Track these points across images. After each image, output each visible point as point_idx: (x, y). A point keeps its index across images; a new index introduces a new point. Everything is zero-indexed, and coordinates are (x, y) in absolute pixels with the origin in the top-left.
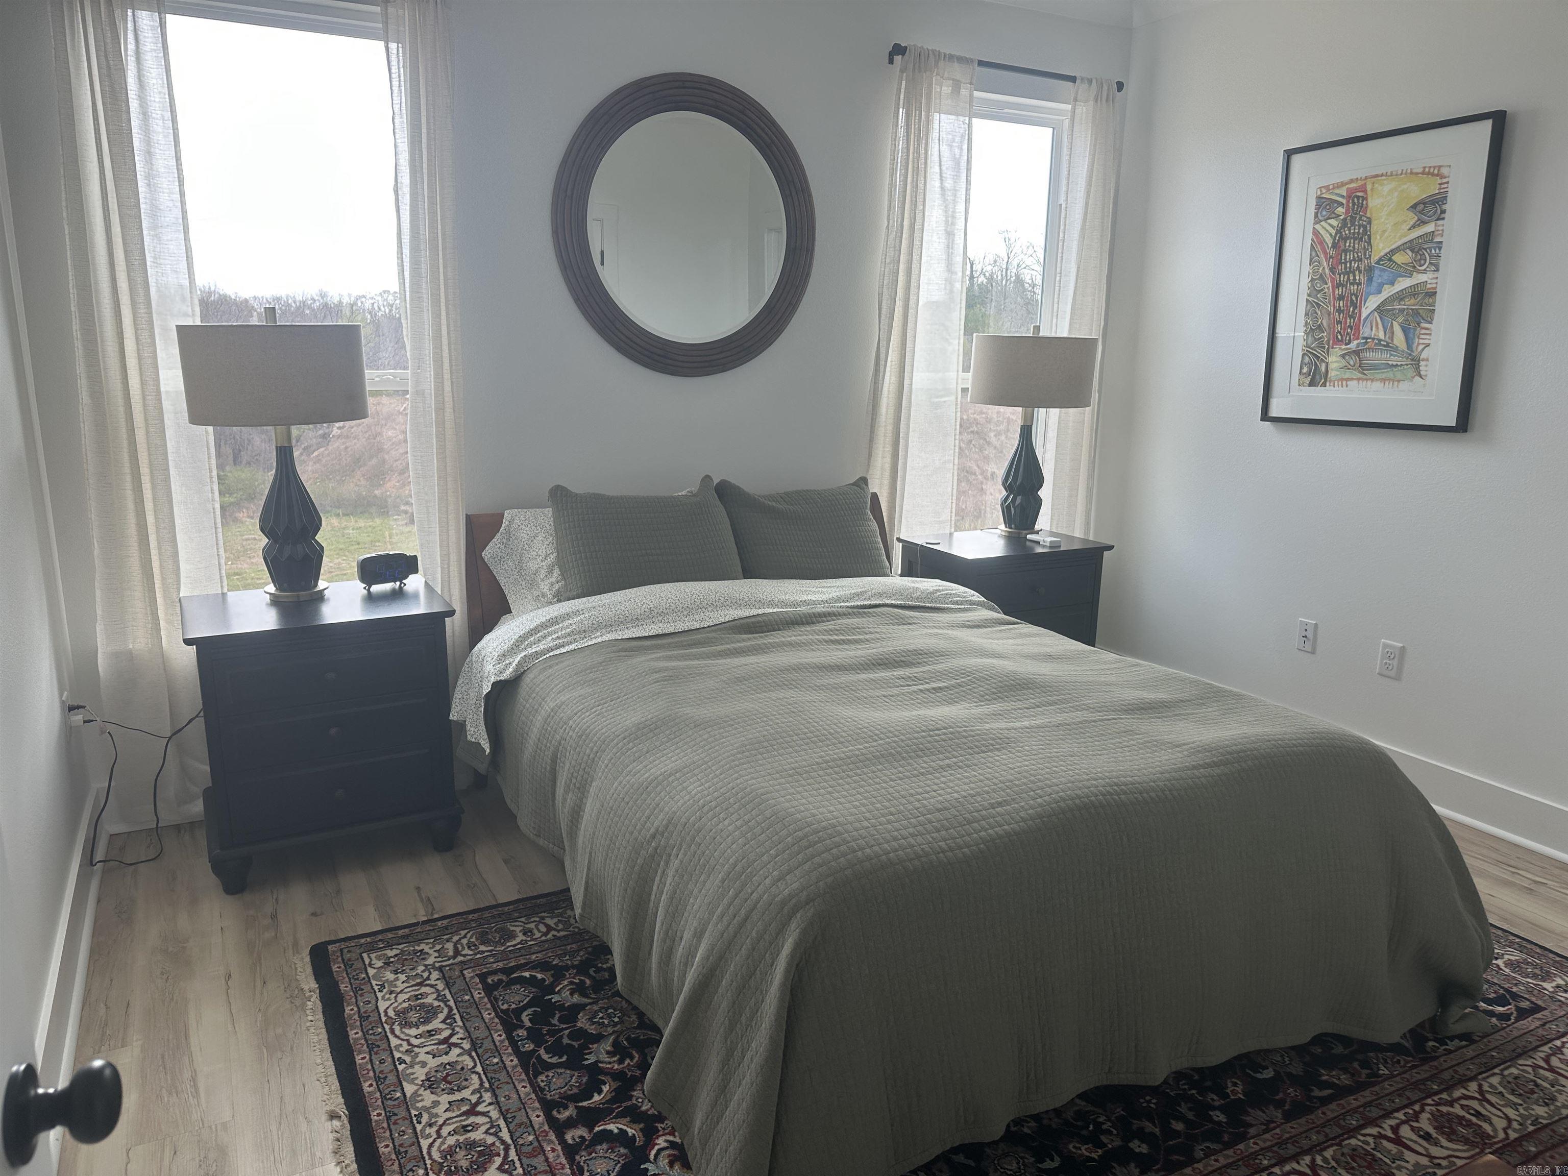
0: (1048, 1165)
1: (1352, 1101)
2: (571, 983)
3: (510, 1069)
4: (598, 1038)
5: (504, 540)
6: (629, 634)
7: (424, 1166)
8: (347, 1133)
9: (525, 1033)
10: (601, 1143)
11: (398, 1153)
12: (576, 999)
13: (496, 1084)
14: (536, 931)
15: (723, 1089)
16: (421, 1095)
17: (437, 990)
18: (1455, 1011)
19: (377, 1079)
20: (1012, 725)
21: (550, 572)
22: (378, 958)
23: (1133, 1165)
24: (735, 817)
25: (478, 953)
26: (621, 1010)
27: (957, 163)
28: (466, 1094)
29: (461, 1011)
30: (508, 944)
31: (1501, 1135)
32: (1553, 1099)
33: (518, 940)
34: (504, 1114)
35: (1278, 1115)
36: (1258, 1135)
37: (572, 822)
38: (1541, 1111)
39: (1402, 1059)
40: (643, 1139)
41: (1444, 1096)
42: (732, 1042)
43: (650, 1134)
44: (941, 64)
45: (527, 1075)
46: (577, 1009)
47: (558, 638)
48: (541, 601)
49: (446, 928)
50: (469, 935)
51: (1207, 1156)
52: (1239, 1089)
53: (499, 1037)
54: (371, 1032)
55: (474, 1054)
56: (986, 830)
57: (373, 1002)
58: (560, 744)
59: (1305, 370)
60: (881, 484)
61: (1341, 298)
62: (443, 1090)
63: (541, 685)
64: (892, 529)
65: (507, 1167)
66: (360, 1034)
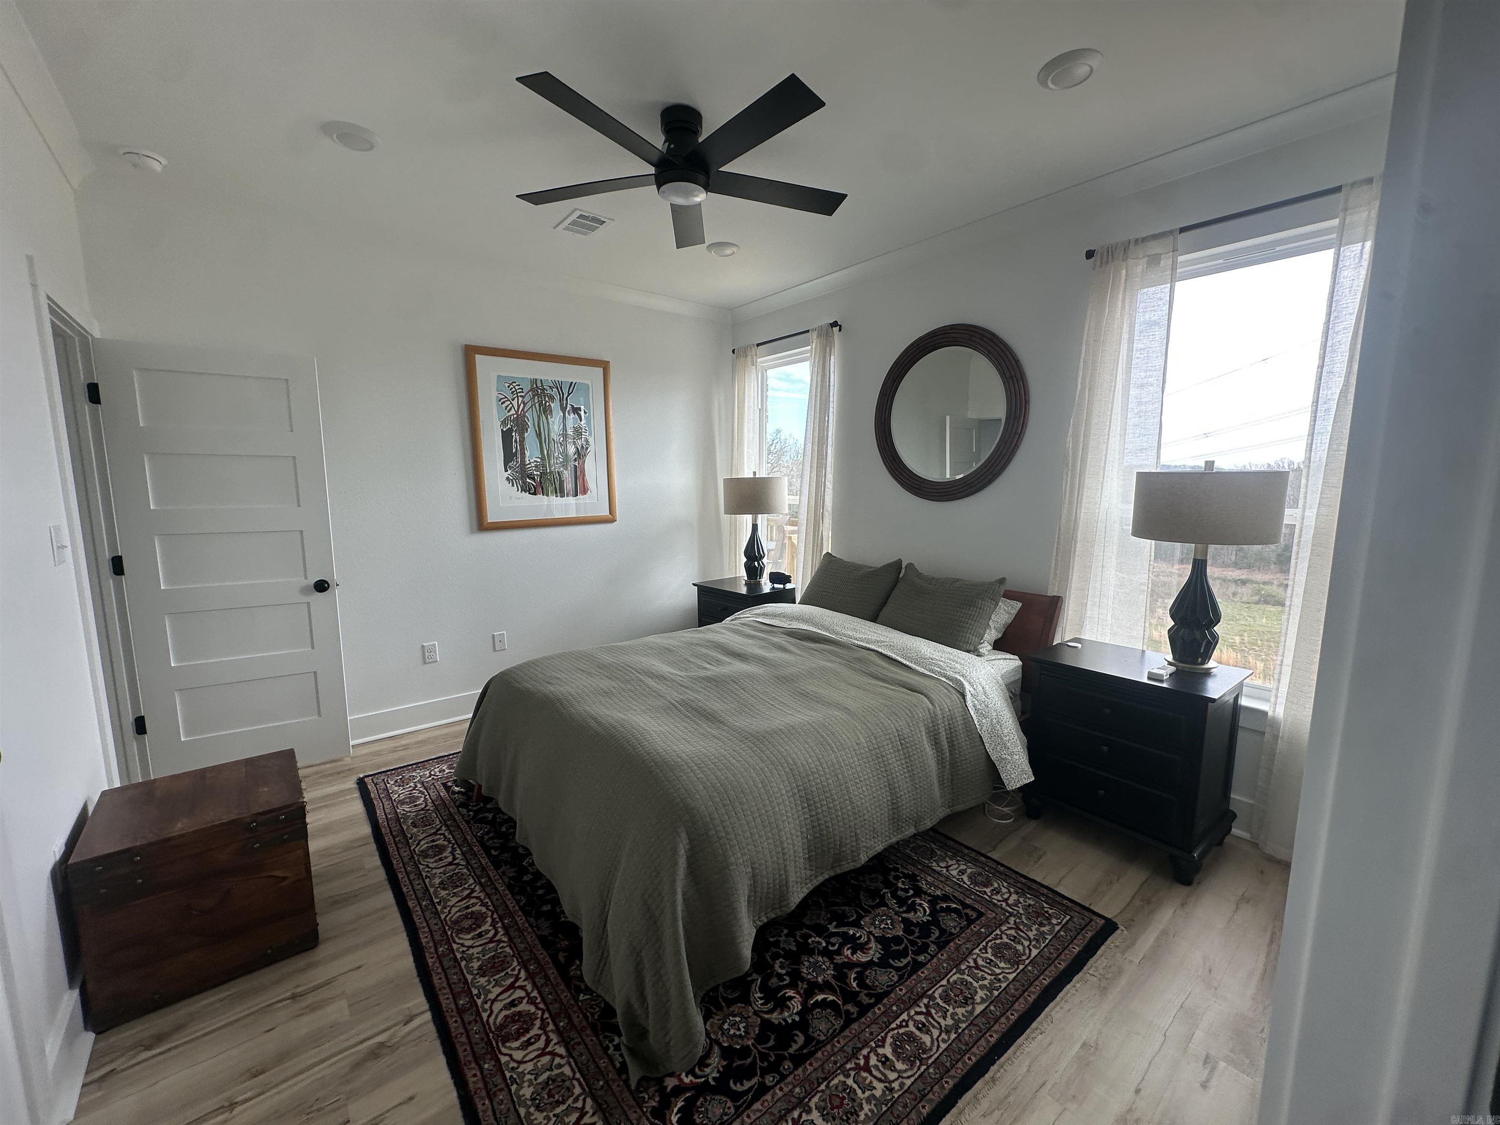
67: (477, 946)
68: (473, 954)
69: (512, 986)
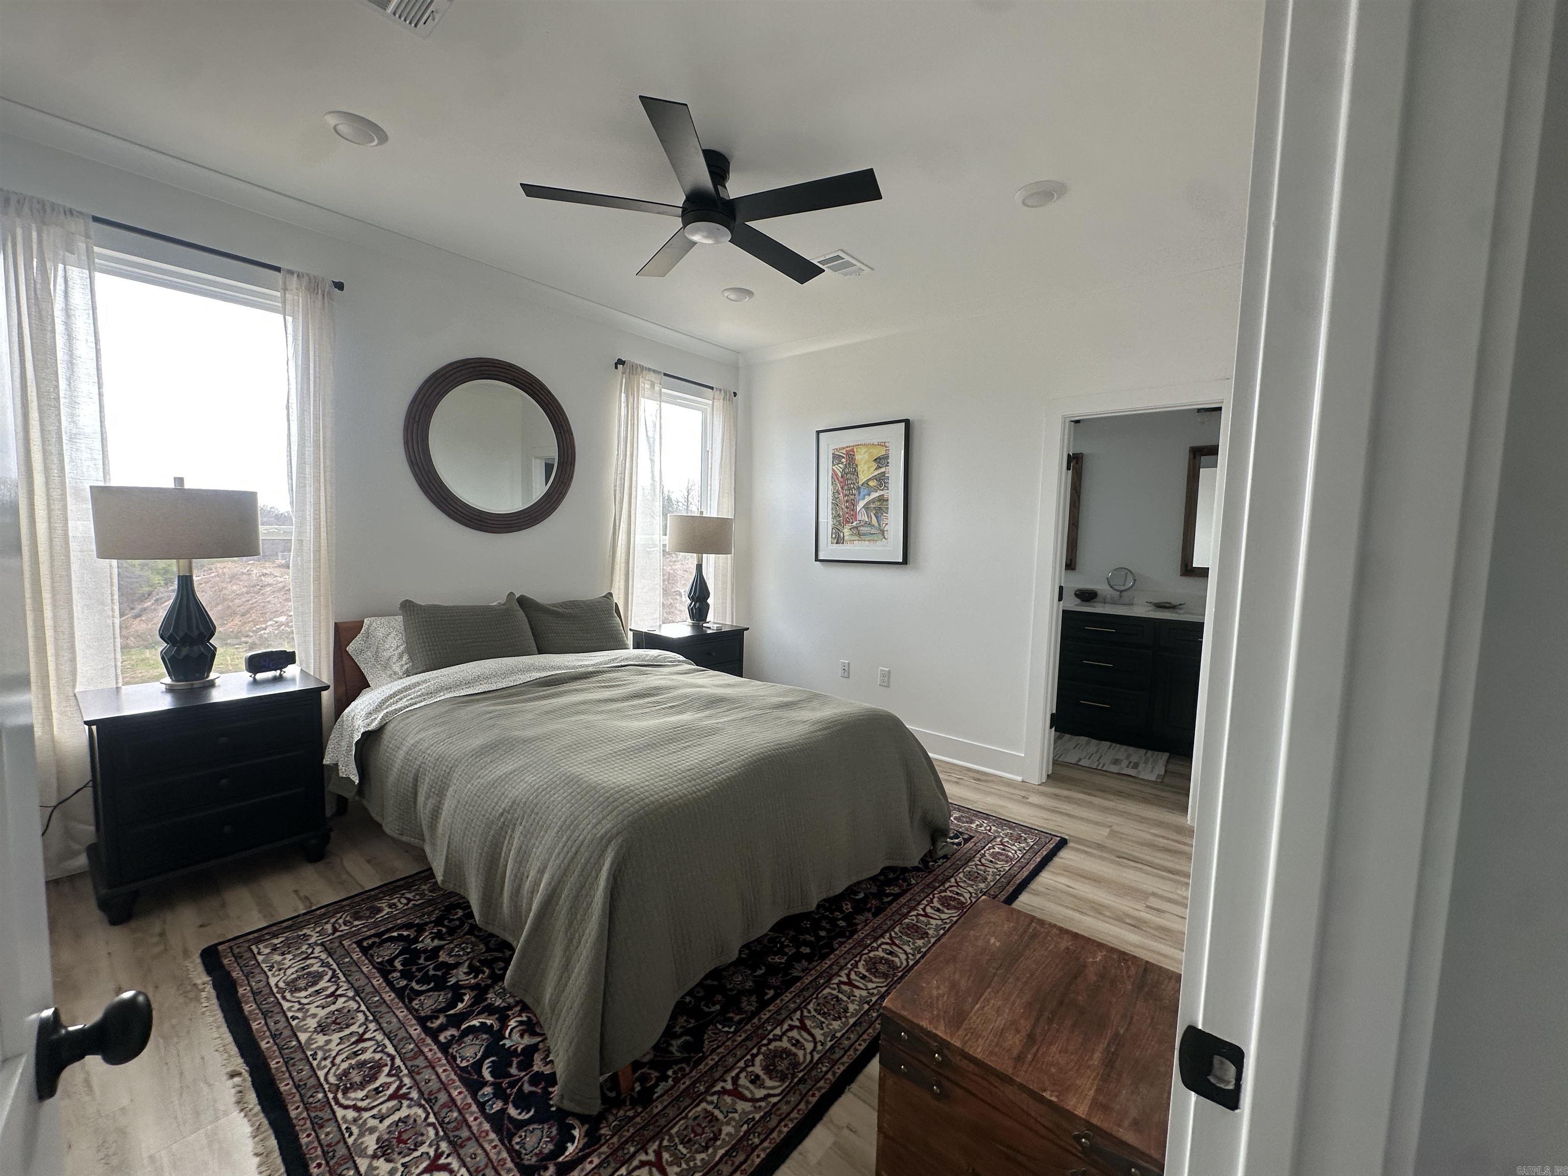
0: (759, 972)
1: (903, 900)
2: (431, 933)
3: (388, 1002)
4: (457, 965)
5: (365, 638)
6: (463, 693)
7: (322, 1091)
8: (249, 1083)
9: (399, 974)
10: (467, 1036)
11: (297, 1087)
12: (436, 943)
13: (378, 1016)
14: (399, 904)
15: (566, 967)
16: (314, 1039)
17: (321, 960)
18: (940, 844)
19: (274, 1036)
20: (718, 721)
21: (400, 657)
22: (266, 947)
23: (804, 961)
24: (562, 791)
25: (353, 927)
26: (472, 943)
27: (655, 425)
28: (354, 1028)
29: (343, 970)
30: (377, 916)
31: (969, 901)
32: (986, 879)
33: (385, 912)
34: (387, 1035)
35: (870, 915)
36: (862, 929)
37: (432, 818)
38: (982, 885)
39: (920, 874)
40: (498, 1024)
41: (942, 888)
42: (571, 935)
43: (504, 1020)
44: (644, 372)
45: (403, 1002)
46: (436, 951)
47: (411, 698)
48: (395, 677)
49: (324, 914)
50: (344, 916)
51: (840, 946)
52: (849, 907)
53: (378, 981)
54: (264, 1002)
55: (357, 998)
56: (716, 777)
57: (264, 980)
58: (420, 767)
59: (834, 536)
60: (619, 598)
61: (847, 501)
62: (334, 1030)
63: (402, 730)
64: (627, 623)
65: (394, 1072)
66: (254, 1006)
67: (903, 950)
68: (912, 949)
69: (926, 915)
